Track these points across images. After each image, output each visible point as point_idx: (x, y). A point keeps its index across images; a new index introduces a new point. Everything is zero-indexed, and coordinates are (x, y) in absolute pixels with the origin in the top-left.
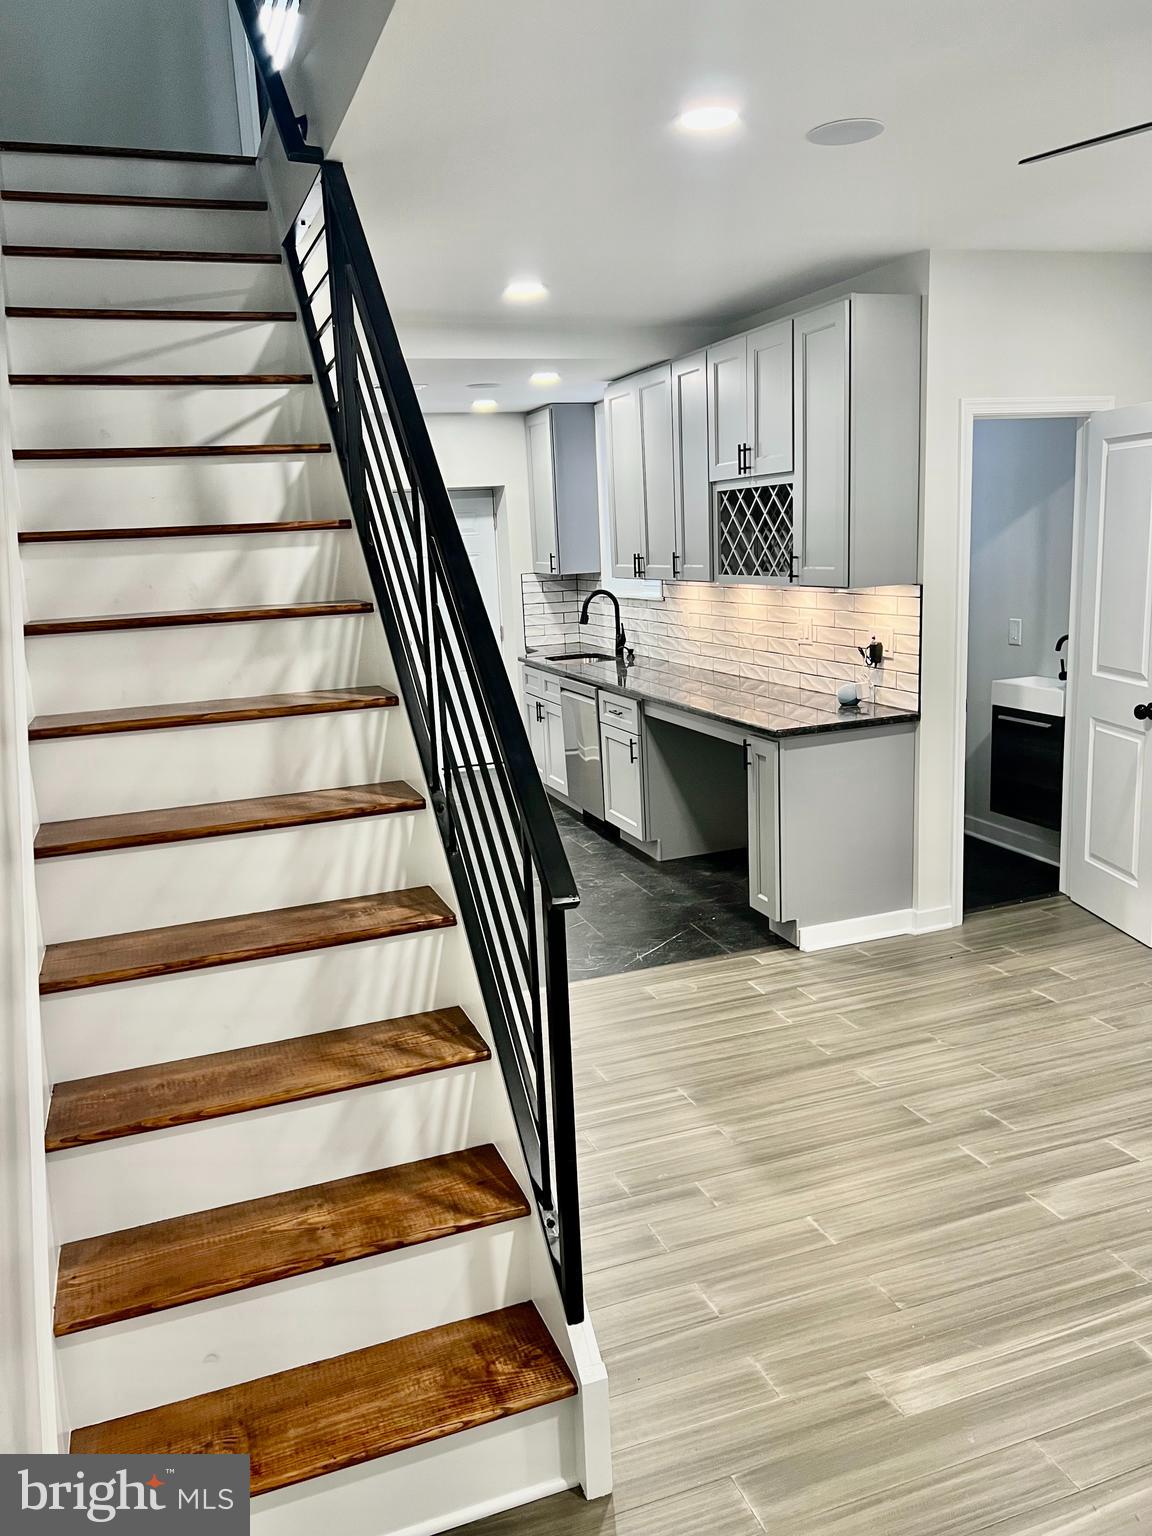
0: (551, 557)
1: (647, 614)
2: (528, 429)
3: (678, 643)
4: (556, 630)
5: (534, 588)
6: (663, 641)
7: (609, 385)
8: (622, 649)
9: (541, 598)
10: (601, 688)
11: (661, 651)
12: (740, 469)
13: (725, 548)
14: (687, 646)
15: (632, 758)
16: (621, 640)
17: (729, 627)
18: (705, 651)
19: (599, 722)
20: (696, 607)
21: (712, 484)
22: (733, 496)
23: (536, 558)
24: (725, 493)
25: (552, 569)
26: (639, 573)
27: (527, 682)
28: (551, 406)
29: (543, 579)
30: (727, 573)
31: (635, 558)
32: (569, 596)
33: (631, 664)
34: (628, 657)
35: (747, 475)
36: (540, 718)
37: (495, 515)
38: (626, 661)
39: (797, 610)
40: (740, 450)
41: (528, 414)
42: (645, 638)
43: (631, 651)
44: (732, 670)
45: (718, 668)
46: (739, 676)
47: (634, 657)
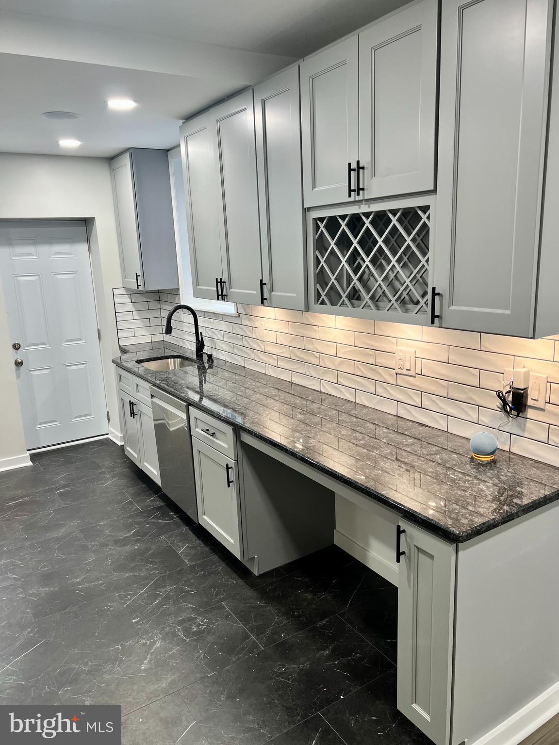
0: (137, 276)
1: (223, 326)
2: (113, 171)
3: (254, 353)
4: (143, 332)
5: (123, 300)
6: (239, 349)
7: (183, 123)
8: (202, 355)
9: (130, 307)
10: (190, 405)
11: (237, 357)
12: (350, 191)
13: (321, 278)
14: (263, 358)
15: (229, 482)
16: (200, 345)
17: (308, 346)
18: (281, 364)
19: (191, 435)
20: (273, 326)
21: (306, 211)
22: (332, 224)
23: (124, 275)
24: (322, 219)
25: (138, 286)
26: (222, 296)
27: (121, 381)
28: (131, 151)
29: (131, 293)
30: (323, 303)
31: (217, 282)
32: (153, 305)
33: (211, 367)
34: (208, 361)
35: (361, 197)
36: (133, 414)
37: (88, 241)
38: (207, 366)
39: (394, 340)
40: (350, 170)
41: (111, 160)
42: (220, 344)
43: (210, 356)
44: (313, 385)
45: (296, 380)
46: (321, 392)
47: (213, 361)
